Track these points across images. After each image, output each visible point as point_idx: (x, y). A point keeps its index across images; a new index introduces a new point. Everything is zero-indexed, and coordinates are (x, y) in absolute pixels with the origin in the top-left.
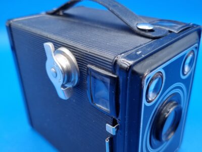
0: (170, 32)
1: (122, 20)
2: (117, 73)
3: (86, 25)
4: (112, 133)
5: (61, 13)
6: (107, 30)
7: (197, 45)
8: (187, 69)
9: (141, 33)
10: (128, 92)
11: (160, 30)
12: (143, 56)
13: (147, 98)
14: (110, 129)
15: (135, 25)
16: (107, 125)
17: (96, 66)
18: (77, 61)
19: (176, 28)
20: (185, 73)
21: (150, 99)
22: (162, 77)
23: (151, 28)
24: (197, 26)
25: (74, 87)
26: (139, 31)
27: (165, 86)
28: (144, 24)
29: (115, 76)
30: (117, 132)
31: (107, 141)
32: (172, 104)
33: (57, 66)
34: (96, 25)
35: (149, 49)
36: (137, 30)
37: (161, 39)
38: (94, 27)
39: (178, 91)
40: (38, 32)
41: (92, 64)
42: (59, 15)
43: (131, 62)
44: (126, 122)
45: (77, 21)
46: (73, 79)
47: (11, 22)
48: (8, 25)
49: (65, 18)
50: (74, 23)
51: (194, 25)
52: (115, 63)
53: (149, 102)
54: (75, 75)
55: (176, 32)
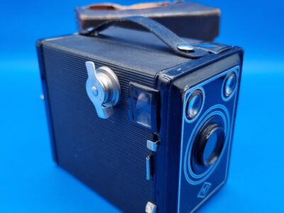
0: (210, 53)
1: (163, 41)
2: (159, 87)
3: (125, 46)
4: (153, 150)
5: (96, 34)
6: (147, 51)
7: (238, 67)
8: (228, 91)
9: (181, 54)
10: (169, 106)
11: (200, 51)
12: (183, 72)
13: (187, 114)
14: (151, 145)
15: (176, 46)
16: (148, 141)
17: (138, 83)
18: (119, 79)
19: (217, 49)
20: (227, 95)
21: (190, 116)
22: (201, 95)
23: (191, 49)
24: (239, 48)
25: (114, 107)
26: (179, 52)
27: (205, 105)
28: (185, 45)
29: (157, 91)
30: (158, 148)
31: (148, 159)
32: (213, 126)
33: (99, 84)
34: (136, 46)
35: (188, 67)
36: (177, 50)
37: (201, 59)
38: (135, 48)
39: (220, 113)
40: (77, 52)
41: (134, 81)
42: (93, 36)
43: (172, 77)
44: (167, 136)
45: (115, 42)
46: (113, 98)
47: (43, 42)
48: (39, 46)
49: (101, 39)
50: (113, 44)
51: (235, 47)
52: (157, 79)
53: (190, 119)
54: (116, 94)
55: (216, 53)
